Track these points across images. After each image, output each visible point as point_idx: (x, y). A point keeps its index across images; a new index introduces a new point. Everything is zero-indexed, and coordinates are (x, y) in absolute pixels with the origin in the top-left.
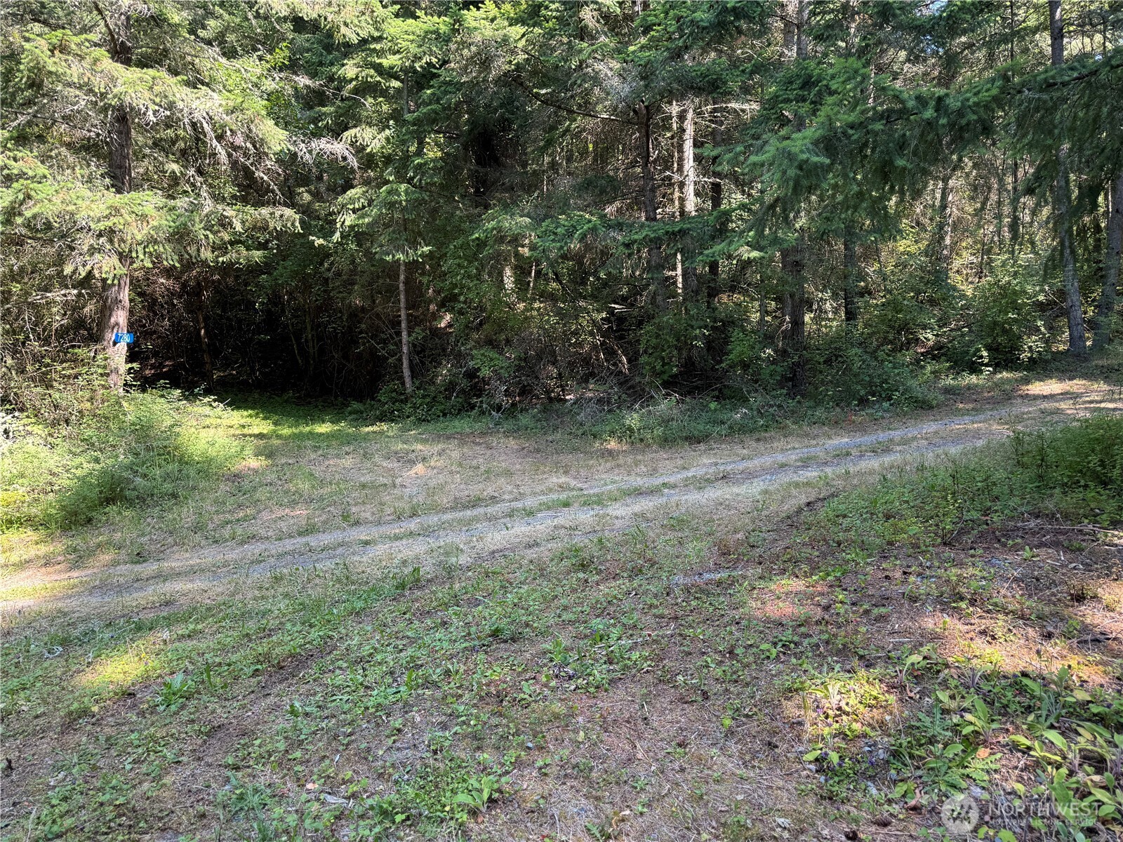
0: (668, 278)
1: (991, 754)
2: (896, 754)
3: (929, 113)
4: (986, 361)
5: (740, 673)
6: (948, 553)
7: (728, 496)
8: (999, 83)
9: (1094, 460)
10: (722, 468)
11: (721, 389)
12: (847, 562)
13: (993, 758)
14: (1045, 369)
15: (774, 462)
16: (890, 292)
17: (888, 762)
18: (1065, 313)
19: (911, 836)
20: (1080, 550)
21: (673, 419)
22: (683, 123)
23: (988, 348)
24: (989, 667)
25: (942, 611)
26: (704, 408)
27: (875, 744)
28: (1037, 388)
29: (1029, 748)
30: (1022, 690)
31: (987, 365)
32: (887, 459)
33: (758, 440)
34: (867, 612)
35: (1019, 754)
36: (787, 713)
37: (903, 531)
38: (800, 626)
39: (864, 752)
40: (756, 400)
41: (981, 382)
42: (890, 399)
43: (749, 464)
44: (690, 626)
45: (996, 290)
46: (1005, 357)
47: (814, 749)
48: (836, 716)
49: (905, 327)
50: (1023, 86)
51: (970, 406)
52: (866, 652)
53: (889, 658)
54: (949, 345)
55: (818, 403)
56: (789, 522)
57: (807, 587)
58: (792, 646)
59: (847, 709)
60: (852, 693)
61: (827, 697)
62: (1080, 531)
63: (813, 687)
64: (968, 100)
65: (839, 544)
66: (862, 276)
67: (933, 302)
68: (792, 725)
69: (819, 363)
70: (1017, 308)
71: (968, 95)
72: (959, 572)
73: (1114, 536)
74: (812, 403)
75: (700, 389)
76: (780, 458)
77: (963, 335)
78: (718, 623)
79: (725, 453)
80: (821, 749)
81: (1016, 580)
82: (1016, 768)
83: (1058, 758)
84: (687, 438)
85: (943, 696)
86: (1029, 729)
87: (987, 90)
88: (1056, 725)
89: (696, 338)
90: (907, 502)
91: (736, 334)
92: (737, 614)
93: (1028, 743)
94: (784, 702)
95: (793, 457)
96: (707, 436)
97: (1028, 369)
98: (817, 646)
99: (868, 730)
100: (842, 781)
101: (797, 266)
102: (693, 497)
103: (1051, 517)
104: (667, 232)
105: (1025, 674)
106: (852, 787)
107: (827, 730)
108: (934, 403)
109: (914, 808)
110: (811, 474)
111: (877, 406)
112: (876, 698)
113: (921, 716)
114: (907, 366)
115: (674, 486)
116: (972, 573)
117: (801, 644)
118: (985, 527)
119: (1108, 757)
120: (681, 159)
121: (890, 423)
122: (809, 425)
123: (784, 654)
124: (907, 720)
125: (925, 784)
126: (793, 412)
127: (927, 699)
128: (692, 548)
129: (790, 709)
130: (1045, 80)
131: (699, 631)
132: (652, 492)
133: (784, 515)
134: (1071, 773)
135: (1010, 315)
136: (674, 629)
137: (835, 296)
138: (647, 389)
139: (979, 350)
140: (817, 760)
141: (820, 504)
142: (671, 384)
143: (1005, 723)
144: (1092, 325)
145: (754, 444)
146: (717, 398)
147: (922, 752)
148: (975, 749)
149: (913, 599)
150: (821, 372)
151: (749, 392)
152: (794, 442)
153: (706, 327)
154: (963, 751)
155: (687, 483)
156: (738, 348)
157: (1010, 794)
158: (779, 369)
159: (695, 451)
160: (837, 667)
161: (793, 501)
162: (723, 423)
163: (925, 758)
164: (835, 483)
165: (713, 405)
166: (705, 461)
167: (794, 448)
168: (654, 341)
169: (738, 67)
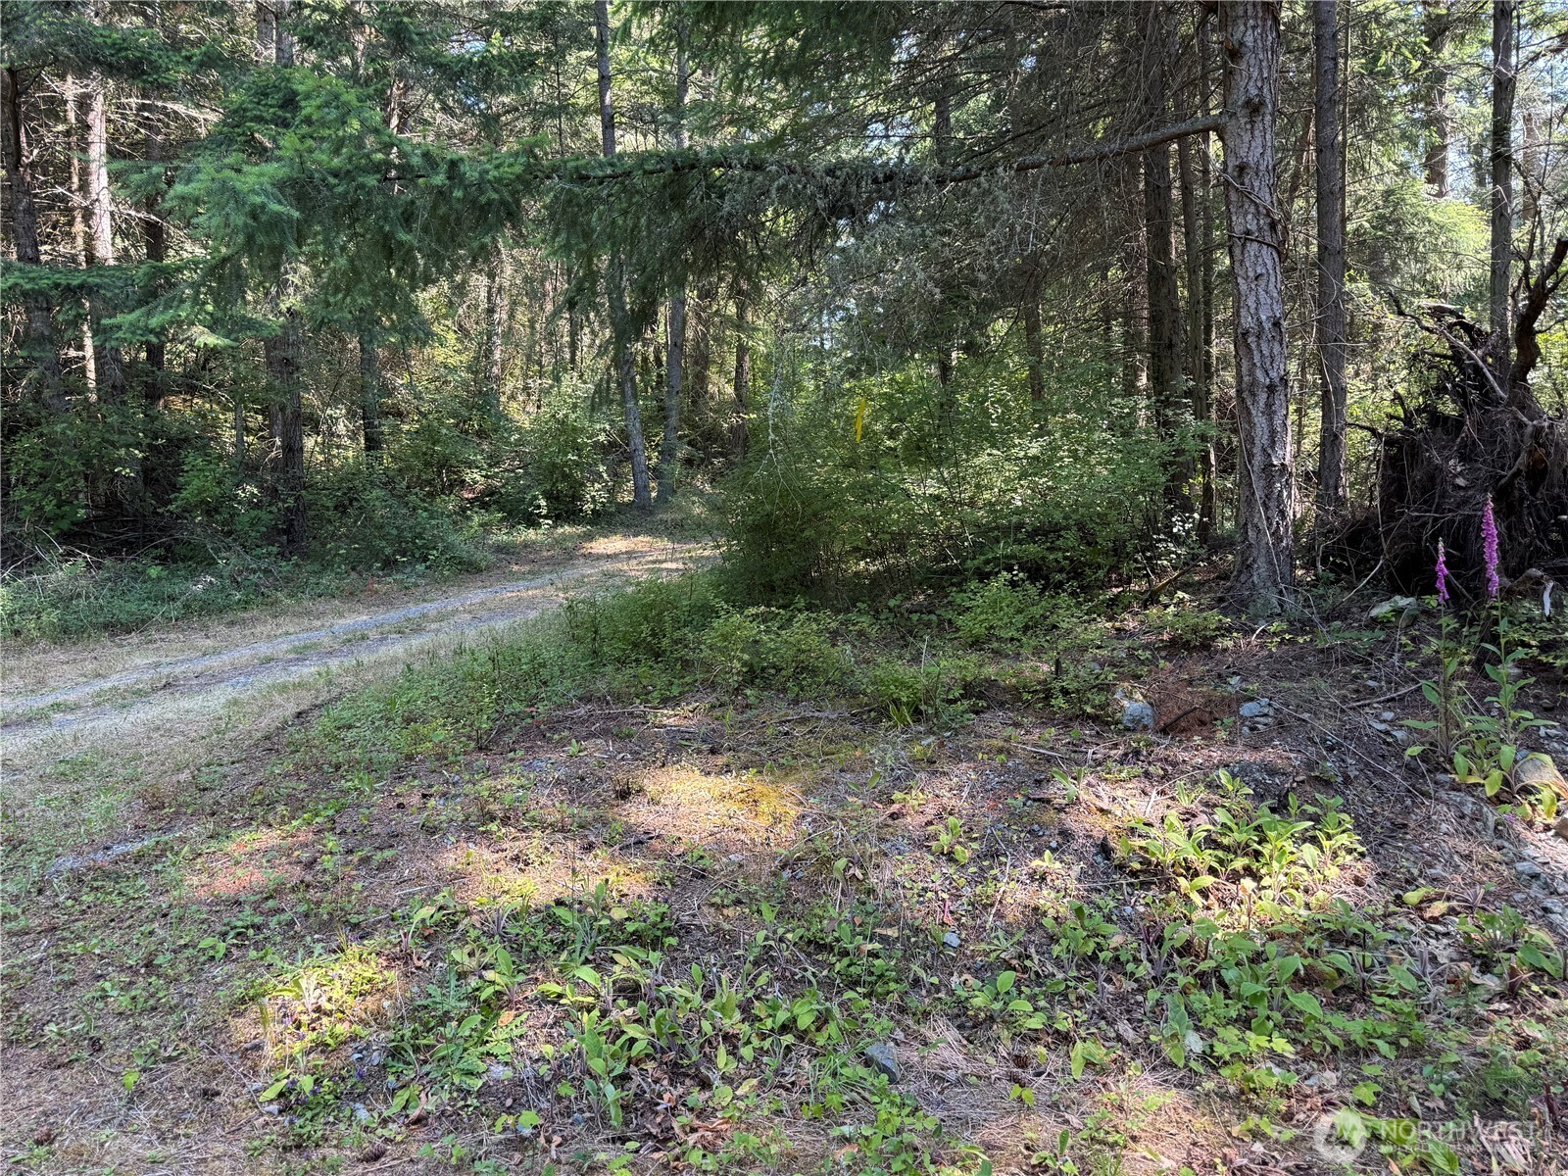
0: (68, 361)
1: (516, 1016)
2: (396, 1053)
3: (439, 179)
4: (544, 512)
5: (161, 994)
6: (482, 760)
7: (170, 716)
8: (522, 160)
9: (646, 629)
10: (166, 671)
11: (170, 546)
12: (345, 792)
13: (518, 1021)
14: (609, 524)
15: (253, 657)
16: (424, 415)
17: (385, 1066)
18: (629, 457)
19: (411, 1161)
20: (630, 736)
21: (79, 595)
22: (86, 114)
23: (548, 496)
24: (518, 903)
25: (468, 839)
26: (139, 575)
27: (368, 1045)
28: (604, 545)
29: (560, 996)
30: (554, 923)
31: (546, 517)
32: (416, 642)
33: (232, 623)
34: (365, 861)
35: (549, 1007)
36: (238, 1037)
37: (425, 739)
38: (267, 899)
39: (352, 1063)
40: (228, 562)
41: (539, 538)
42: (425, 559)
43: (214, 662)
44: (79, 938)
45: (552, 424)
46: (566, 509)
47: (277, 1080)
48: (313, 1021)
49: (444, 464)
50: (553, 171)
51: (527, 568)
52: (362, 918)
53: (393, 920)
54: (503, 491)
55: (326, 566)
56: (268, 745)
57: (284, 838)
58: (251, 932)
59: (328, 1006)
60: (337, 980)
61: (299, 997)
62: (632, 713)
63: (280, 986)
64: (487, 172)
65: (338, 767)
66: (387, 390)
67: (481, 434)
68: (245, 1054)
69: (328, 509)
70: (578, 449)
71: (488, 166)
72: (493, 783)
73: (663, 715)
74: (316, 567)
75: (131, 546)
76: (264, 649)
77: (518, 478)
78: (130, 921)
79: (174, 646)
80: (288, 1077)
81: (558, 782)
82: (545, 1025)
83: (591, 999)
84: (105, 626)
85: (460, 955)
86: (561, 971)
87: (511, 165)
88: (591, 957)
89: (120, 462)
90: (436, 698)
91: (192, 459)
92: (164, 901)
93: (559, 989)
94: (232, 1022)
95: (283, 647)
96: (143, 622)
97: (592, 523)
98: (291, 924)
99: (358, 1028)
100: (317, 1114)
101: (288, 366)
102: (112, 722)
103: (602, 700)
104: (57, 286)
105: (559, 903)
106: (331, 1119)
107: (298, 1046)
108: (483, 564)
109: (419, 1121)
110: (308, 670)
111: (409, 570)
112: (370, 981)
113: (432, 989)
114: (448, 516)
115: (76, 707)
116: (509, 783)
117: (266, 925)
118: (529, 720)
119: (642, 981)
120: (84, 173)
121: (426, 592)
122: (312, 598)
123: (237, 946)
124: (412, 1000)
125: (433, 1082)
126: (288, 580)
127: (440, 964)
128: (95, 809)
129: (243, 1030)
130: (577, 168)
131: (94, 941)
132: (29, 721)
133: (259, 735)
134: (604, 1014)
135: (570, 456)
136: (47, 948)
137: (351, 415)
138: (28, 545)
139: (535, 498)
140: (281, 1095)
141: (316, 713)
142: (75, 537)
143: (533, 972)
144: (657, 473)
145: (222, 629)
146: (163, 560)
147: (430, 1040)
148: (497, 1015)
149: (430, 830)
150: (330, 522)
151: (217, 550)
152: (288, 625)
153: (138, 445)
154: (483, 1022)
155: (99, 702)
156: (196, 482)
157: (537, 1061)
158: (263, 515)
159: (121, 646)
160: (318, 948)
161: (276, 713)
162: (172, 598)
163: (434, 1046)
164: (341, 680)
165: (154, 572)
166: (138, 661)
167: (287, 633)
168: (40, 463)
169: (179, 50)
